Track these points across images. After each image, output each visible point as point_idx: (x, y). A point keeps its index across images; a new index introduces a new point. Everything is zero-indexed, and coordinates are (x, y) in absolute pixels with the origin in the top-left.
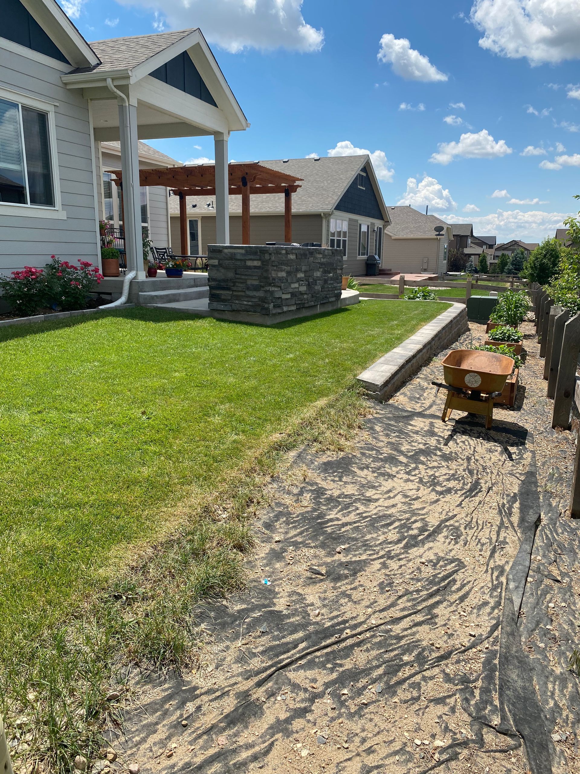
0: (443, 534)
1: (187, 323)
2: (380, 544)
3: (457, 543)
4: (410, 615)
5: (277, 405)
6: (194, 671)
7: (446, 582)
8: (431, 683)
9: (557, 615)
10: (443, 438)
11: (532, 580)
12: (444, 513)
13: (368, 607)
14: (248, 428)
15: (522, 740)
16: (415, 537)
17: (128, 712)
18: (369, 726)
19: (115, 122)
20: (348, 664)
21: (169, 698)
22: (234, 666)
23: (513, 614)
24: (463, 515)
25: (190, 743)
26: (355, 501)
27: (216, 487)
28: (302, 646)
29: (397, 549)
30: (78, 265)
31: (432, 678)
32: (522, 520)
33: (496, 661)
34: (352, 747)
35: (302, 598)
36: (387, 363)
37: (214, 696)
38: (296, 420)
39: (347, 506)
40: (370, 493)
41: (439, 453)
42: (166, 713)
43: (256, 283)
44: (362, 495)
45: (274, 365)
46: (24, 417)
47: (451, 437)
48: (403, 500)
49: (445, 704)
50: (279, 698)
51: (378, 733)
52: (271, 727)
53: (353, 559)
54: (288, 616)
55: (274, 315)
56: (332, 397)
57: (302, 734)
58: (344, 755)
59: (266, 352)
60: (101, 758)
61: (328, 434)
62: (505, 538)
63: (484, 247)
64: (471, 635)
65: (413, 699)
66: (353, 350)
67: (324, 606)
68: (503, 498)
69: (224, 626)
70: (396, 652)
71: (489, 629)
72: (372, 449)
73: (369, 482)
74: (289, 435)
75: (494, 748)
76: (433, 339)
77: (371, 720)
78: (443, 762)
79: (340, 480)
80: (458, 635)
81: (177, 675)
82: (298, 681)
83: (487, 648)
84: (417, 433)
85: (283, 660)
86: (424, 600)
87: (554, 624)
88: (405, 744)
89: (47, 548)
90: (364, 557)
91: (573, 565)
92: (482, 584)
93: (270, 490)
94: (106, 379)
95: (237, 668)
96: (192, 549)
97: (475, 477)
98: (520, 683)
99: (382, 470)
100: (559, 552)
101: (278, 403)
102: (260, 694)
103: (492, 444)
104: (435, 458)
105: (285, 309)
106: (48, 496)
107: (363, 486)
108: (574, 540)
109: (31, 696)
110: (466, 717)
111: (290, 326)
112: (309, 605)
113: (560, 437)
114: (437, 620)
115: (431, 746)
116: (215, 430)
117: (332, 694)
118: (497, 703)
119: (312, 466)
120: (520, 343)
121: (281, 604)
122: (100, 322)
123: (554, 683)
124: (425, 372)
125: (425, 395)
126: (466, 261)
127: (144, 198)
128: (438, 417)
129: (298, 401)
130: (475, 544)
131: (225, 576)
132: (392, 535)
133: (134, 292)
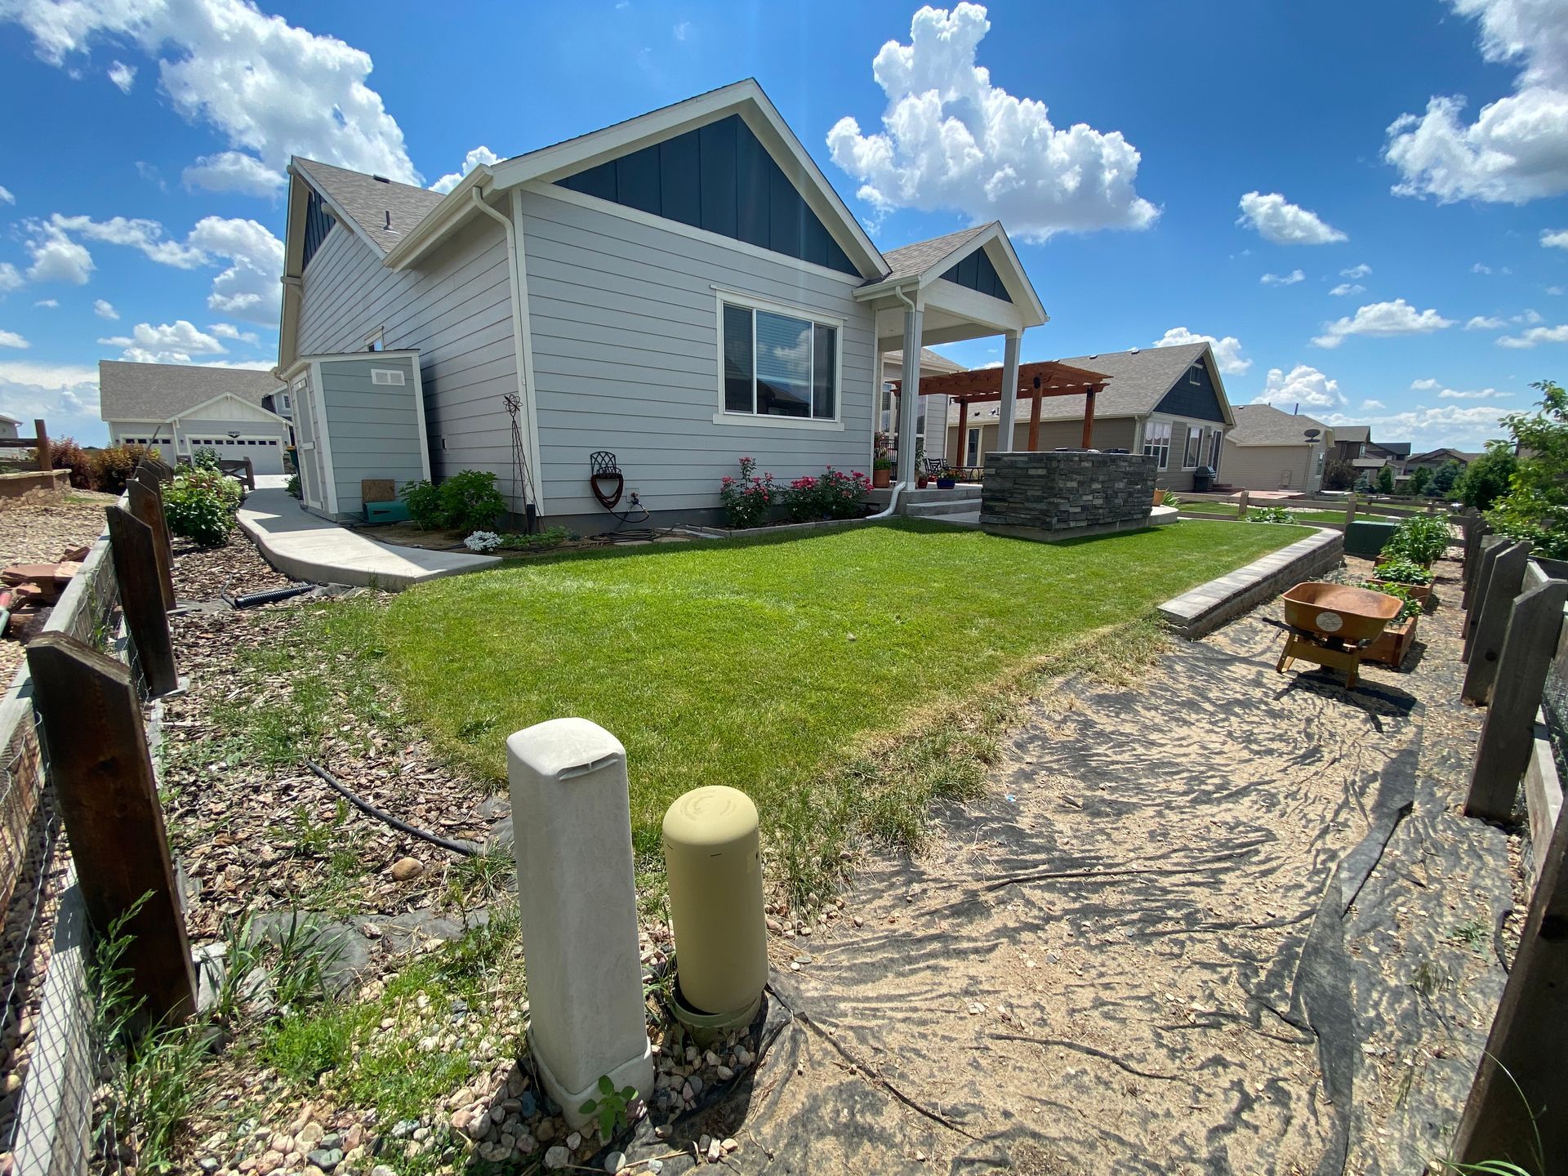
0: (1250, 798)
1: (953, 535)
2: (1159, 791)
3: (1269, 811)
4: (1185, 872)
5: (1047, 626)
6: (924, 858)
7: (1245, 850)
8: (1199, 946)
9: (1410, 923)
10: (1274, 691)
11: (1378, 875)
13: (1130, 851)
14: (1007, 645)
15: (1316, 1037)
16: (1209, 793)
17: (857, 873)
18: (1109, 962)
19: (900, 331)
20: (1095, 899)
21: (897, 873)
22: (965, 866)
23: (1339, 905)
24: (1286, 783)
25: (913, 918)
26: (1132, 741)
27: (966, 697)
28: (1042, 868)
29: (1182, 801)
30: (851, 476)
31: (1201, 941)
32: (1379, 806)
33: (1300, 950)
34: (1086, 976)
35: (1049, 823)
36: (1204, 593)
37: (941, 885)
38: (1068, 645)
39: (1121, 745)
40: (1154, 736)
41: (1263, 707)
42: (892, 886)
43: (1039, 493)
44: (1144, 736)
45: (1050, 584)
46: (791, 609)
47: (1286, 692)
48: (1201, 751)
49: (1215, 971)
50: (1009, 907)
51: (1121, 973)
52: (997, 930)
53: (1121, 799)
54: (1031, 836)
55: (1057, 531)
56: (1120, 625)
57: (1031, 947)
58: (1073, 980)
59: (1040, 570)
60: (830, 902)
61: (1108, 665)
62: (1347, 820)
63: (1389, 458)
64: (1269, 914)
65: (1172, 954)
66: (1158, 575)
67: (1075, 837)
68: (1355, 775)
69: (958, 827)
70: (1159, 904)
71: (1297, 914)
72: (1166, 690)
73: (1155, 724)
74: (1058, 660)
75: (1274, 1033)
76: (1280, 571)
77: (1114, 959)
78: (1199, 1026)
79: (1117, 717)
80: (1249, 910)
81: (905, 855)
82: (1033, 899)
83: (1289, 933)
84: (1235, 680)
85: (1020, 875)
86: (1208, 862)
87: (1401, 931)
88: (1153, 994)
89: (800, 720)
90: (1134, 800)
91: (1451, 871)
92: (1299, 865)
94: (866, 584)
95: (967, 868)
96: (933, 748)
97: (1315, 743)
98: (1329, 980)
99: (1177, 715)
100: (1433, 851)
101: (1047, 624)
103: (1352, 708)
104: (1255, 712)
105: (1072, 524)
106: (805, 677)
107: (1146, 727)
108: (1461, 842)
109: (778, 834)
110: (1241, 992)
111: (1076, 544)
112: (1057, 832)
113: (1472, 714)
114: (1222, 887)
115: (1187, 1006)
116: (971, 643)
117: (1072, 923)
118: (1289, 991)
119: (1083, 696)
120: (1428, 586)
121: (1024, 823)
122: (865, 531)
123: (1382, 993)
124: (1262, 612)
125: (1257, 638)
126: (1355, 477)
127: (922, 406)
128: (1271, 666)
129: (1074, 625)
130: (1296, 818)
131: (965, 782)
132: (1177, 785)
133: (902, 503)
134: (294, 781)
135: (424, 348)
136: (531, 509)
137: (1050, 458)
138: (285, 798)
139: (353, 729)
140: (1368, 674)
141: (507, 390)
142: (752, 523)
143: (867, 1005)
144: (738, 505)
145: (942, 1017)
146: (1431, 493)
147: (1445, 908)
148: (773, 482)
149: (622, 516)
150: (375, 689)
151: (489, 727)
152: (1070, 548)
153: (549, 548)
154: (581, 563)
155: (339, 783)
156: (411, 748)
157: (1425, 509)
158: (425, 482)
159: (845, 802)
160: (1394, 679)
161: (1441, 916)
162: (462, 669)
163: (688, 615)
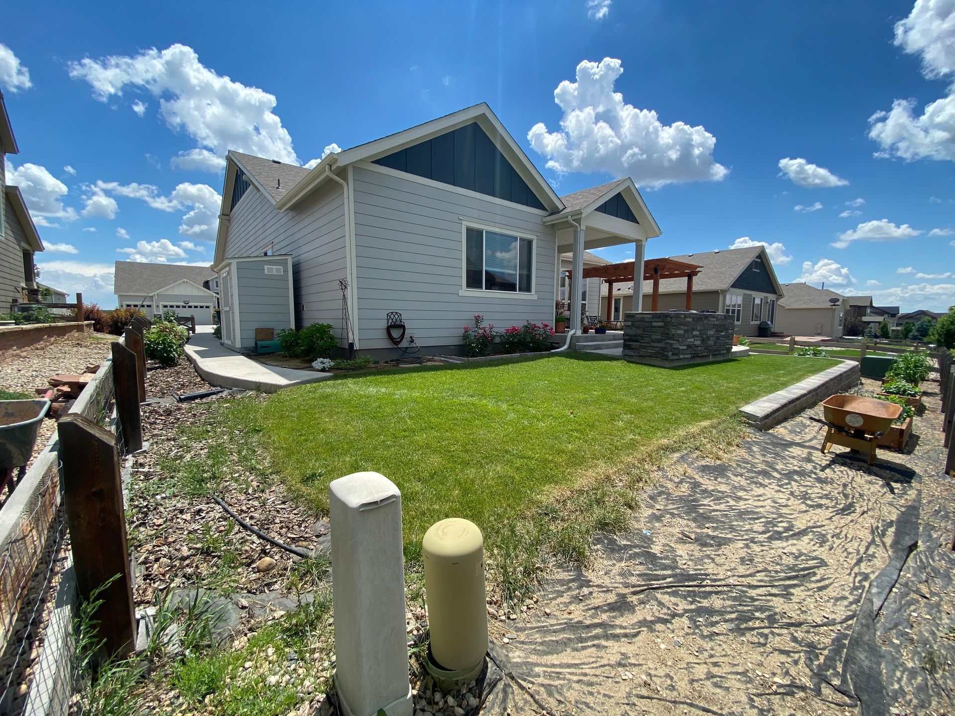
0: (808, 537)
1: (606, 362)
2: (745, 531)
3: (821, 546)
4: (766, 586)
6: (590, 571)
7: (806, 572)
8: (777, 638)
9: (920, 624)
10: (820, 465)
11: (897, 591)
12: (812, 521)
13: (728, 570)
14: (642, 432)
15: (859, 703)
16: (780, 533)
17: (547, 580)
18: (718, 648)
19: (570, 241)
20: (705, 603)
21: (573, 581)
22: (618, 577)
23: (871, 611)
24: (832, 527)
25: (583, 611)
26: (726, 497)
27: (616, 465)
28: (669, 580)
29: (762, 538)
30: (541, 326)
31: (779, 635)
32: (895, 544)
33: (846, 642)
34: (700, 656)
35: (673, 550)
36: (770, 401)
37: (601, 590)
38: (682, 433)
39: (719, 499)
40: (741, 494)
41: (813, 476)
42: (569, 589)
43: (660, 337)
44: (734, 493)
45: (668, 394)
46: (504, 406)
47: (828, 466)
48: (773, 504)
49: (789, 656)
50: (647, 606)
51: (725, 656)
52: (640, 622)
53: (720, 535)
54: (661, 558)
55: (672, 360)
56: (715, 421)
57: (662, 635)
58: (692, 659)
59: (662, 385)
60: (529, 598)
61: (708, 446)
62: (874, 553)
63: (886, 316)
64: (824, 617)
65: (759, 643)
66: (738, 389)
67: (691, 560)
68: (878, 522)
69: (613, 551)
70: (749, 608)
71: (844, 617)
72: (748, 463)
73: (741, 486)
74: (675, 442)
75: (830, 699)
76: (819, 387)
78: (779, 694)
79: (716, 480)
80: (811, 613)
81: (578, 569)
82: (664, 601)
83: (838, 630)
84: (793, 457)
85: (654, 584)
86: (781, 580)
87: (914, 629)
88: (747, 671)
89: (510, 477)
90: (729, 536)
91: (946, 588)
92: (843, 583)
93: (656, 475)
94: (551, 392)
95: (619, 579)
96: (595, 498)
97: (850, 500)
98: (867, 663)
99: (755, 480)
100: (933, 575)
101: (669, 419)
102: (634, 599)
103: (873, 477)
104: (808, 479)
105: (681, 356)
106: (513, 450)
107: (735, 487)
109: (496, 552)
110: (807, 670)
111: (684, 369)
112: (678, 556)
114: (792, 597)
115: (771, 679)
116: (618, 430)
117: (690, 619)
118: (840, 670)
119: (692, 466)
120: (918, 398)
121: (656, 549)
122: (551, 359)
123: (903, 672)
124: (808, 413)
125: (807, 430)
126: (864, 328)
127: (585, 285)
128: (817, 449)
129: (685, 420)
130: (840, 551)
131: (617, 521)
132: (758, 526)
133: (573, 342)
134: (204, 507)
135: (295, 254)
136: (351, 345)
137: (666, 316)
138: (197, 517)
139: (240, 476)
140: (882, 454)
141: (341, 278)
142: (481, 353)
143: (553, 670)
144: (473, 343)
145: (604, 681)
146: (915, 338)
147: (943, 614)
148: (494, 329)
149: (404, 350)
150: (255, 451)
151: (320, 476)
152: (681, 372)
153: (361, 368)
154: (379, 377)
155: (230, 508)
156: (273, 488)
157: (912, 348)
158: (291, 330)
159: (539, 532)
160: (900, 459)
161: (940, 619)
162: (306, 440)
163: (442, 409)
